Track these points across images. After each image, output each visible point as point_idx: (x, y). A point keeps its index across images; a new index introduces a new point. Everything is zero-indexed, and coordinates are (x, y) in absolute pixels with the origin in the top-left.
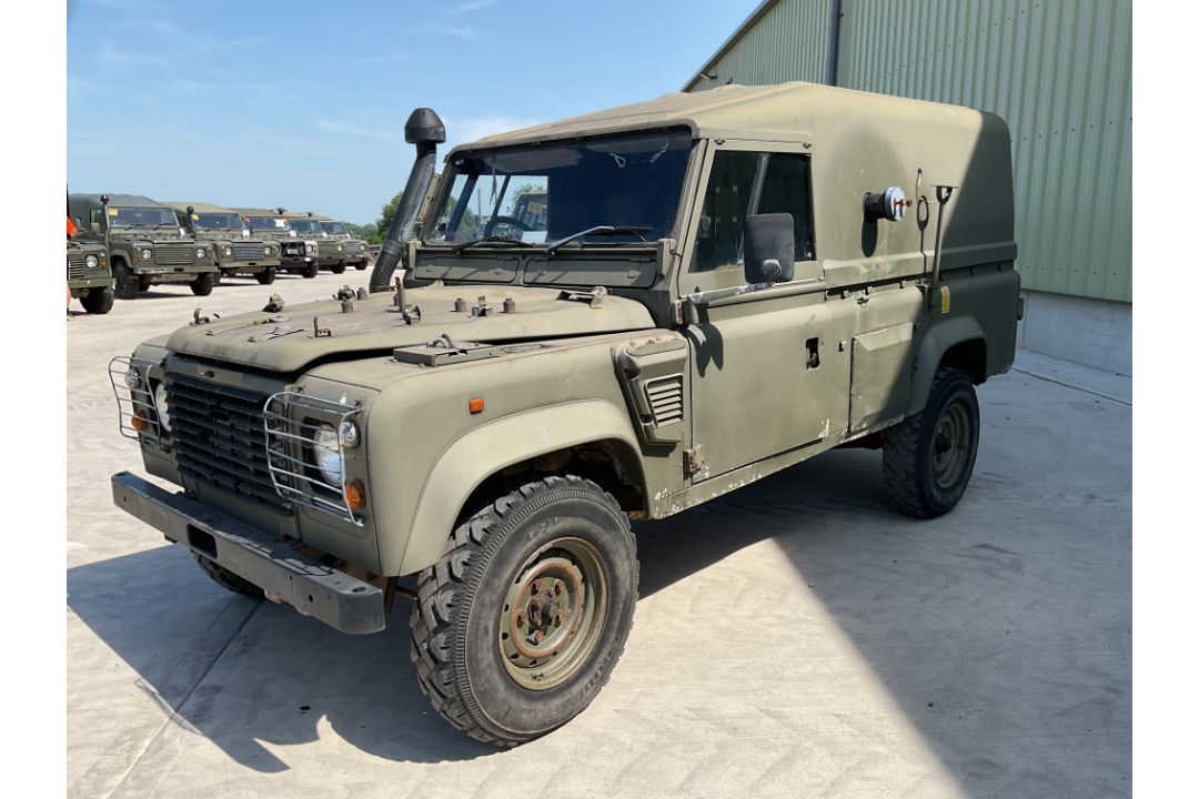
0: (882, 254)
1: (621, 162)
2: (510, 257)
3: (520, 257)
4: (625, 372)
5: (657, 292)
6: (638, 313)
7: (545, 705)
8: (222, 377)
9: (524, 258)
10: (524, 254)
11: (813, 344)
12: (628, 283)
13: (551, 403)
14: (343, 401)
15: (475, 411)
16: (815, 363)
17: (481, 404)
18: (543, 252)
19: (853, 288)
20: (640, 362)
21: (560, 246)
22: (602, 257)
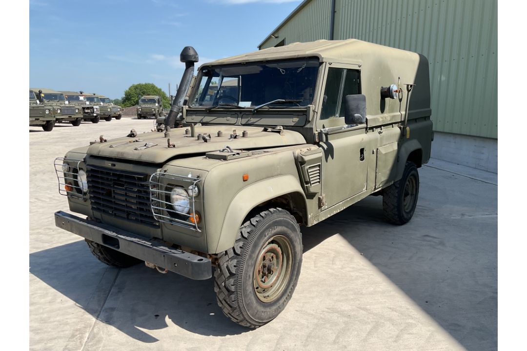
0: (386, 113)
1: (283, 72)
2: (234, 113)
3: (238, 113)
4: (299, 162)
5: (307, 128)
6: (298, 137)
7: (270, 309)
8: (119, 166)
9: (241, 113)
10: (241, 112)
11: (362, 151)
12: (293, 124)
13: (272, 176)
14: (190, 176)
15: (245, 180)
16: (362, 159)
17: (247, 177)
18: (251, 111)
19: (377, 127)
20: (306, 158)
21: (259, 108)
22: (279, 113)
